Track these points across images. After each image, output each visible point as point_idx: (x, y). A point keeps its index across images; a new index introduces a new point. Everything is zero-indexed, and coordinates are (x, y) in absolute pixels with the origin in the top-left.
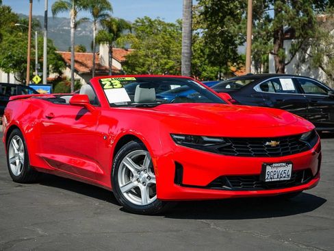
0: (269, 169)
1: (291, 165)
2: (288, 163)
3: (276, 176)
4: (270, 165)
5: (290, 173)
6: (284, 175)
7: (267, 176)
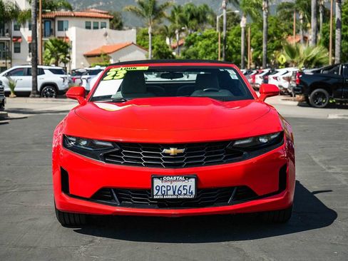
0: (157, 182)
1: (193, 180)
2: (187, 177)
3: (171, 192)
4: (159, 178)
5: (193, 189)
6: (184, 192)
7: (155, 192)
